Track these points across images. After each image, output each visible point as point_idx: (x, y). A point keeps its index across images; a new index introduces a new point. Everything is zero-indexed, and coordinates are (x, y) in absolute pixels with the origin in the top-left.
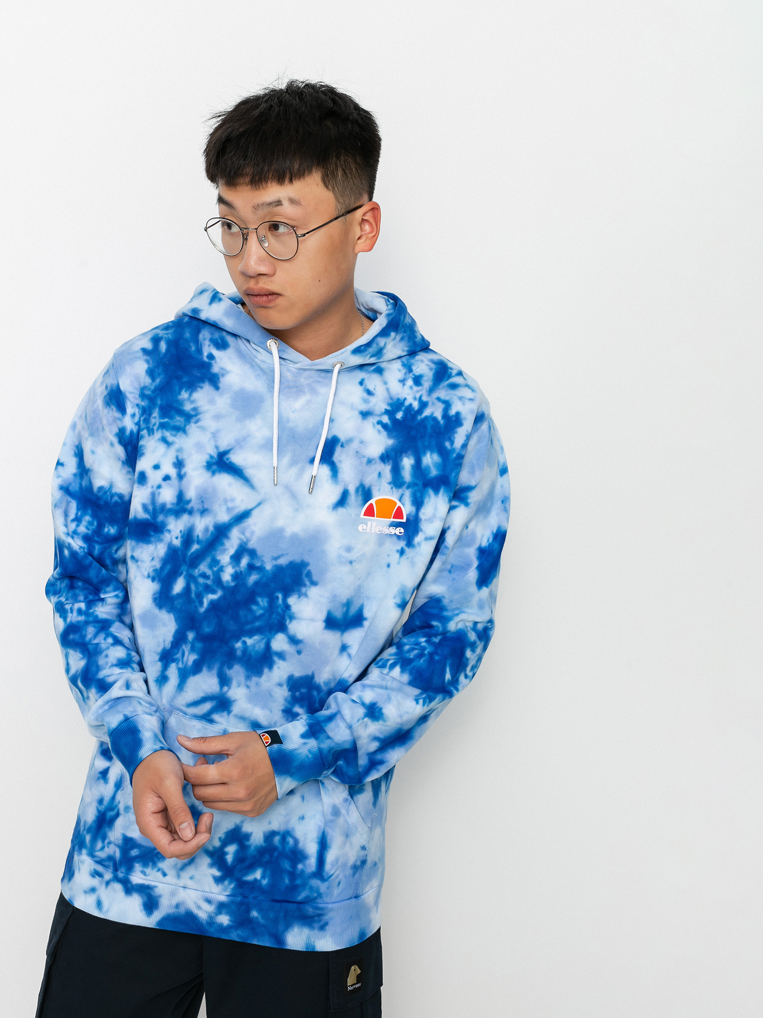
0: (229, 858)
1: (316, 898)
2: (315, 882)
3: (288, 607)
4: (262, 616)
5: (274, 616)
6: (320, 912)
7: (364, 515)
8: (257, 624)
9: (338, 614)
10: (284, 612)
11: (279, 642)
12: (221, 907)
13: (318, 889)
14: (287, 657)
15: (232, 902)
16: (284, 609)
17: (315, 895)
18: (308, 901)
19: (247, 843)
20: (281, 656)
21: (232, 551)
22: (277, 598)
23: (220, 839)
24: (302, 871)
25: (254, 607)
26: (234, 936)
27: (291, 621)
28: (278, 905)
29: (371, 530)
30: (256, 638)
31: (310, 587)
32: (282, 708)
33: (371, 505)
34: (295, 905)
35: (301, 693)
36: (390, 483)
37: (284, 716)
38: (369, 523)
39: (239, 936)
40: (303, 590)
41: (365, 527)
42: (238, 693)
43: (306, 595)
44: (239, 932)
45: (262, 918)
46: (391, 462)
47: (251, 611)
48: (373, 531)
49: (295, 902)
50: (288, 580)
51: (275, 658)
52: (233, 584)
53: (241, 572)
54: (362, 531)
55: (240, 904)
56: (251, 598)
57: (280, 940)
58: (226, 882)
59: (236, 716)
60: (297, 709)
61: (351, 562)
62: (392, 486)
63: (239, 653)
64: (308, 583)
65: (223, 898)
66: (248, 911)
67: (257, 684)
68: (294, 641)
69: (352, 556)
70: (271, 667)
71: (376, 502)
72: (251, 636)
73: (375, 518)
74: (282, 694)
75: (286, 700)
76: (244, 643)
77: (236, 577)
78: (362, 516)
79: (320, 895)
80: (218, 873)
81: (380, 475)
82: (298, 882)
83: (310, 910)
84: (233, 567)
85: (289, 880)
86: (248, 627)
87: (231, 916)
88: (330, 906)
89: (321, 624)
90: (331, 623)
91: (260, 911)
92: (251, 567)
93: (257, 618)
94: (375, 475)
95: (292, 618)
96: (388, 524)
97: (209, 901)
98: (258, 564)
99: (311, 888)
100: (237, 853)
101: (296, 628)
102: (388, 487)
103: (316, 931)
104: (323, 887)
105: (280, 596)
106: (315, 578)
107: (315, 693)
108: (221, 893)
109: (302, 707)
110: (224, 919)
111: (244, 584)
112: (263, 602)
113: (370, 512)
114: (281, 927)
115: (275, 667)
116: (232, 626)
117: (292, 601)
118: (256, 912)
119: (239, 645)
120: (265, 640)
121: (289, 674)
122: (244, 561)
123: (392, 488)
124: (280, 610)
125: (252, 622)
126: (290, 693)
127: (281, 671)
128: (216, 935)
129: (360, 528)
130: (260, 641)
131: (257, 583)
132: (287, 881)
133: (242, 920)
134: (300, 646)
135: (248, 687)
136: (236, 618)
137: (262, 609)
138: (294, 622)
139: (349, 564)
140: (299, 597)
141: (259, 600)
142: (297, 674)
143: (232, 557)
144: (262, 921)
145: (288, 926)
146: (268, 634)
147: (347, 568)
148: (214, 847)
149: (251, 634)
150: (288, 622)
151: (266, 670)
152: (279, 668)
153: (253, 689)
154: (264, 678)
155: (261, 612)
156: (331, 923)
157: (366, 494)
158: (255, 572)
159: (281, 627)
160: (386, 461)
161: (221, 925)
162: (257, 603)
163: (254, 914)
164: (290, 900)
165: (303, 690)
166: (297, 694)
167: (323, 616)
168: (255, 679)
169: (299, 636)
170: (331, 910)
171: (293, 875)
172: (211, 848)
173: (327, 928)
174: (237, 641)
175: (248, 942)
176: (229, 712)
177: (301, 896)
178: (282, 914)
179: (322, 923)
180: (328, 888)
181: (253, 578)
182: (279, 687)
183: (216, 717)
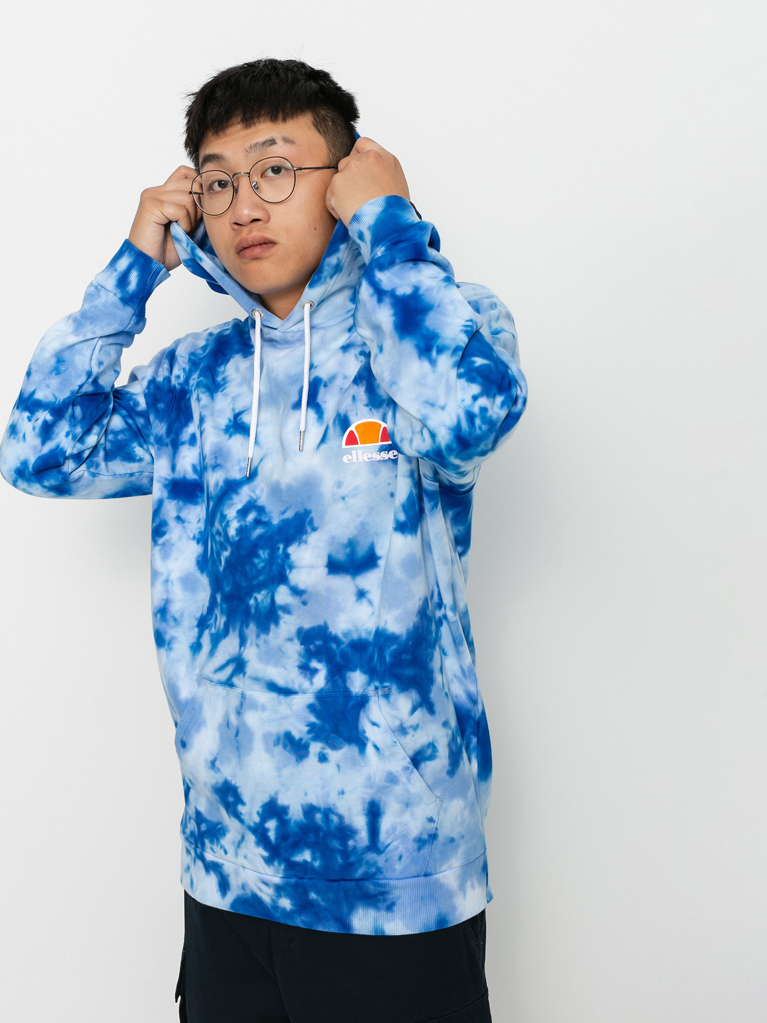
0: (272, 835)
1: (375, 874)
2: (371, 856)
3: (287, 556)
4: (263, 568)
5: (274, 567)
6: (383, 889)
7: (346, 445)
8: (261, 578)
9: (341, 556)
10: (284, 561)
11: (283, 595)
12: (278, 889)
13: (375, 864)
14: (292, 610)
15: (287, 884)
16: (284, 559)
17: (374, 870)
18: (367, 877)
19: (287, 818)
20: (286, 609)
21: (239, 506)
22: (279, 548)
23: (258, 813)
24: (355, 848)
25: (256, 561)
26: (299, 921)
27: (291, 571)
28: (335, 884)
29: (358, 460)
30: (263, 592)
31: (310, 534)
32: (297, 663)
33: (352, 432)
34: (353, 883)
35: (316, 646)
36: (367, 405)
37: (301, 673)
38: (354, 452)
39: (303, 922)
40: (304, 537)
41: (350, 457)
42: (250, 653)
43: (306, 542)
44: (303, 918)
45: (323, 899)
46: (364, 382)
47: (254, 565)
48: (361, 460)
49: (354, 880)
50: (292, 531)
51: (280, 613)
52: (237, 539)
53: (246, 526)
54: (348, 462)
55: (296, 886)
56: (253, 552)
57: (346, 925)
58: (276, 863)
59: (250, 678)
60: (314, 664)
61: (343, 498)
62: (370, 407)
63: (253, 610)
64: (309, 530)
65: (277, 880)
66: (306, 893)
67: (266, 642)
68: (296, 592)
69: (344, 491)
70: (277, 623)
71: (356, 428)
72: (259, 592)
73: (359, 445)
74: (295, 649)
75: (300, 655)
76: (256, 599)
77: (240, 531)
78: (344, 446)
79: (379, 870)
80: (266, 854)
81: (354, 397)
82: (352, 859)
83: (370, 887)
84: (239, 521)
85: (342, 859)
86: (255, 583)
87: (291, 900)
88: (392, 882)
89: (323, 571)
90: (334, 567)
91: (318, 892)
92: (257, 522)
93: (259, 572)
94: (350, 399)
95: (291, 567)
96: (377, 449)
97: (266, 883)
98: (265, 519)
99: (367, 863)
100: (278, 829)
101: (298, 577)
102: (367, 409)
103: (383, 913)
104: (380, 860)
105: (281, 546)
106: (316, 524)
107: (334, 646)
108: (274, 875)
109: (320, 661)
110: (286, 903)
111: (248, 538)
112: (264, 554)
113: (352, 440)
114: (345, 909)
115: (281, 623)
116: (244, 583)
117: (291, 550)
118: (314, 893)
119: (252, 602)
120: (270, 594)
121: (298, 627)
122: (251, 517)
123: (371, 410)
124: (280, 561)
125: (256, 577)
126: (303, 646)
127: (288, 625)
128: (283, 921)
129: (345, 459)
130: (266, 597)
131: (260, 537)
132: (340, 860)
133: (304, 905)
134: (305, 597)
135: (258, 646)
136: (244, 573)
137: (263, 561)
138: (294, 571)
139: (342, 500)
140: (300, 544)
141: (261, 552)
142: (307, 625)
143: (239, 512)
144: (323, 903)
145: (352, 908)
146: (271, 587)
147: (341, 505)
148: (255, 823)
149: (259, 588)
150: (288, 571)
151: (273, 627)
152: (285, 622)
153: (263, 648)
154: (271, 634)
155: (262, 565)
156: (398, 903)
157: (343, 422)
158: (260, 527)
159: (282, 579)
160: (359, 382)
161: (284, 910)
162: (258, 556)
163: (313, 896)
164: (348, 878)
165: (318, 643)
166: (312, 647)
167: (324, 561)
168: (263, 636)
169: (302, 586)
170: (395, 887)
171: (345, 853)
172: (252, 824)
173: (395, 908)
174: (251, 598)
175: (314, 929)
176: (244, 674)
177: (360, 873)
178: (342, 895)
179: (388, 903)
180: (386, 861)
181: (259, 531)
182: (289, 642)
183: (235, 680)
